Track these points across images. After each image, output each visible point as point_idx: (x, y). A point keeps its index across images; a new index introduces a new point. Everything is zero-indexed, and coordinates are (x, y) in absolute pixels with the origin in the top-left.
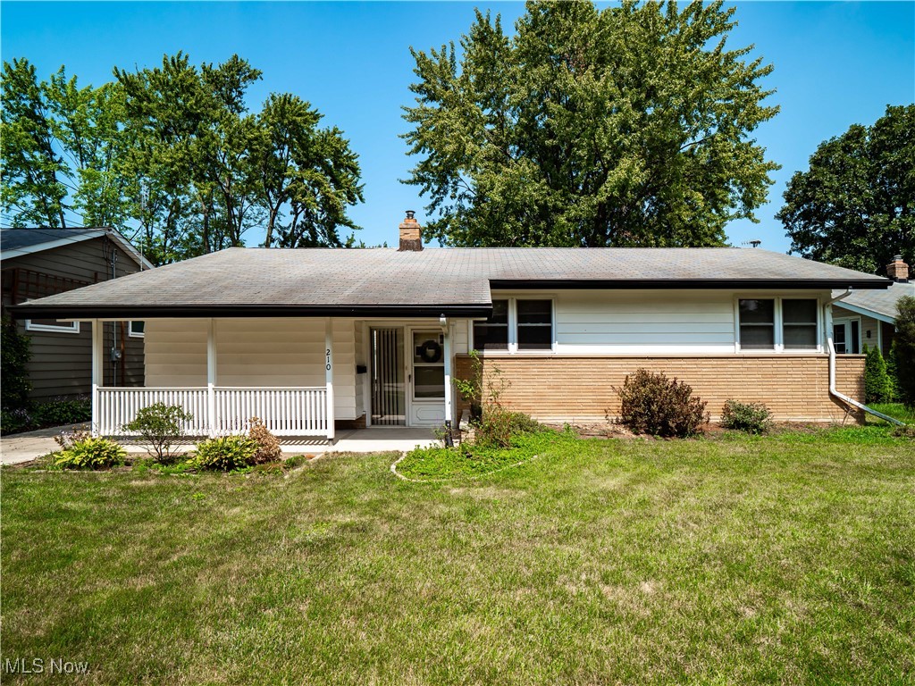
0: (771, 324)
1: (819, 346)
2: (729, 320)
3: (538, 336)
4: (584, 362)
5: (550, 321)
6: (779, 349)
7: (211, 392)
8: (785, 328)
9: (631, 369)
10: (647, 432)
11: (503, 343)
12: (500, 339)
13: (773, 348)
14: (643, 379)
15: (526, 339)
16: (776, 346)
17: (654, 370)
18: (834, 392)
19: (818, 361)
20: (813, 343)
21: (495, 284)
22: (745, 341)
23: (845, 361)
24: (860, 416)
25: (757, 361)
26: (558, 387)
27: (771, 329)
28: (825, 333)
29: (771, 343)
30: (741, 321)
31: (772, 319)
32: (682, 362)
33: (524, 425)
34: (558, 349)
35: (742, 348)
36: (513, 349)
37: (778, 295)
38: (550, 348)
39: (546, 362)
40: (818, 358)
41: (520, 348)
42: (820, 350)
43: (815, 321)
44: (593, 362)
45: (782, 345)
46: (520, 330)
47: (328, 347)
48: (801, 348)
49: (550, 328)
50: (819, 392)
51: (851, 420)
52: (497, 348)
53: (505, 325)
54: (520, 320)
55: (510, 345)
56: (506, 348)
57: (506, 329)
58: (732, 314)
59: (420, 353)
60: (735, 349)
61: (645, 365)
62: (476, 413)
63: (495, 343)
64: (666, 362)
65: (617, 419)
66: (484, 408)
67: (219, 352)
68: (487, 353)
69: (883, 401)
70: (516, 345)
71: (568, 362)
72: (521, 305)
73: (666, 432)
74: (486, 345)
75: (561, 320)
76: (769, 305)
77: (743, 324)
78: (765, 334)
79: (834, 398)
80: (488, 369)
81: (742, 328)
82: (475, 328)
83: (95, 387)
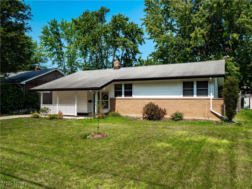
0: (193, 89)
1: (208, 96)
2: (180, 88)
3: (128, 93)
4: (139, 100)
5: (132, 89)
6: (195, 96)
7: (57, 106)
8: (197, 90)
12: (120, 94)
16: (194, 95)
18: (212, 110)
19: (207, 100)
20: (207, 94)
22: (184, 94)
23: (217, 100)
24: (222, 118)
25: (187, 100)
26: (132, 107)
28: (210, 91)
29: (192, 94)
31: (193, 88)
32: (165, 100)
34: (134, 97)
35: (183, 96)
36: (123, 96)
37: (195, 80)
38: (132, 96)
39: (130, 100)
40: (207, 99)
41: (125, 96)
43: (207, 87)
44: (141, 100)
45: (196, 95)
46: (125, 92)
47: (76, 97)
49: (132, 91)
50: (207, 110)
51: (219, 120)
52: (120, 97)
54: (125, 89)
56: (122, 96)
57: (122, 91)
59: (104, 97)
60: (181, 97)
64: (160, 100)
68: (117, 98)
71: (135, 100)
72: (125, 85)
74: (117, 95)
75: (135, 89)
76: (192, 83)
77: (184, 89)
78: (190, 92)
79: (212, 112)
80: (117, 101)
81: (183, 90)
82: (115, 91)
83: (41, 104)
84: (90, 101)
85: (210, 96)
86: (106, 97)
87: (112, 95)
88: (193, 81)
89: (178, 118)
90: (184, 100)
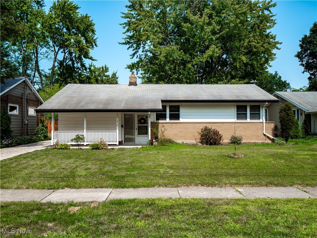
1: (261, 119)
2: (233, 111)
3: (175, 116)
4: (189, 124)
5: (179, 112)
6: (248, 120)
7: (85, 132)
8: (250, 114)
9: (203, 126)
10: (206, 144)
12: (164, 117)
13: (247, 120)
14: (206, 129)
15: (172, 117)
16: (248, 119)
17: (209, 126)
18: (265, 133)
19: (260, 124)
20: (259, 118)
21: (163, 101)
22: (238, 118)
23: (268, 124)
24: (273, 140)
25: (241, 124)
26: (181, 132)
27: (246, 114)
28: (263, 115)
29: (246, 118)
30: (237, 112)
31: (246, 111)
32: (219, 124)
33: (170, 142)
34: (181, 120)
35: (237, 120)
36: (168, 120)
37: (248, 104)
38: (179, 120)
39: (178, 124)
41: (170, 120)
42: (261, 121)
43: (260, 111)
44: (192, 124)
46: (170, 114)
47: (117, 120)
48: (255, 120)
49: (179, 114)
50: (260, 134)
51: (270, 142)
52: (163, 120)
53: (165, 113)
54: (170, 111)
55: (167, 119)
58: (234, 110)
59: (140, 121)
61: (207, 125)
62: (156, 138)
63: (162, 118)
65: (199, 141)
66: (159, 137)
67: (87, 121)
68: (160, 121)
70: (169, 119)
71: (185, 124)
72: (170, 107)
73: (211, 144)
74: (160, 119)
75: (182, 111)
76: (246, 107)
78: (244, 116)
79: (265, 135)
80: (160, 126)
81: (237, 114)
82: (156, 114)
83: (52, 131)
84: (122, 126)
85: (263, 119)
86: (143, 121)
87: (152, 118)
88: (246, 105)
89: (235, 141)
90: (239, 124)
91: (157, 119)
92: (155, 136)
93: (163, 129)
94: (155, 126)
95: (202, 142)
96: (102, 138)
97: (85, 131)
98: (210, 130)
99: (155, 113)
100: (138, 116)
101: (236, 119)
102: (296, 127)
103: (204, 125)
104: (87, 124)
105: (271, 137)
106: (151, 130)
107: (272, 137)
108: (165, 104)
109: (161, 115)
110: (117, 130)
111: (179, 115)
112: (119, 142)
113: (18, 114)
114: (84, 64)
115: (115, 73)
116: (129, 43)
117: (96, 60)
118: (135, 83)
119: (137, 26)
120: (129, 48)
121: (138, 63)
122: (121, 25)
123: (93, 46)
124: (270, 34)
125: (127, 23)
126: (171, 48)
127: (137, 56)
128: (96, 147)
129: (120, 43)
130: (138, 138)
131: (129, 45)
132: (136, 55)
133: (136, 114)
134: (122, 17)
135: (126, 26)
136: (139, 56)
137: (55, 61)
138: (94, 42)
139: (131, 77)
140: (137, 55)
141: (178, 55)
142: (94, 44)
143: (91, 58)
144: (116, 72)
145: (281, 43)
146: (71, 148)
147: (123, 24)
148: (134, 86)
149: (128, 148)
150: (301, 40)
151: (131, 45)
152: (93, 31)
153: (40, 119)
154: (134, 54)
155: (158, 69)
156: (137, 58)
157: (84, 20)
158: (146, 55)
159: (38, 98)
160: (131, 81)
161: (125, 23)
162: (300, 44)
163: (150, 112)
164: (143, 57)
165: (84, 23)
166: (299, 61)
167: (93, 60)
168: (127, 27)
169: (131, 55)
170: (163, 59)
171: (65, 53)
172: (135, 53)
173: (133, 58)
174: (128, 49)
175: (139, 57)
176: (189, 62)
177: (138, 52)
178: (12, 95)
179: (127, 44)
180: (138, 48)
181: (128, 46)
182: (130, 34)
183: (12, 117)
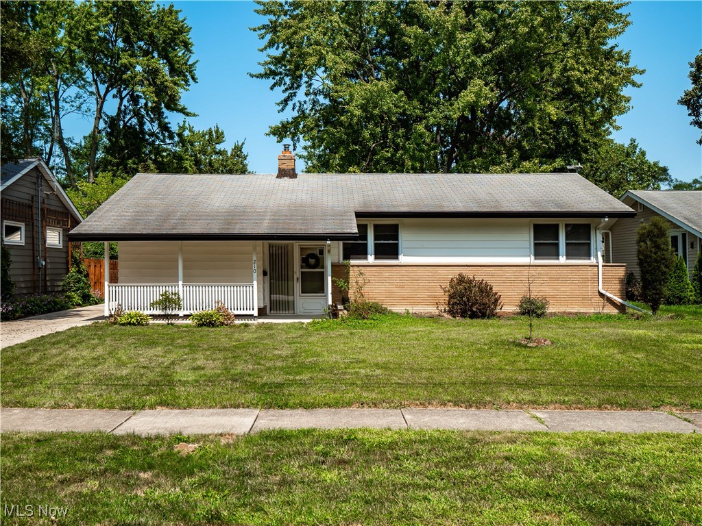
0: (557, 242)
1: (592, 258)
2: (526, 239)
3: (388, 250)
4: (422, 268)
5: (397, 239)
6: (563, 260)
7: (181, 287)
8: (567, 244)
9: (454, 274)
10: (462, 316)
11: (364, 255)
12: (363, 253)
13: (558, 259)
15: (381, 252)
16: (560, 257)
17: (469, 274)
18: (602, 291)
19: (590, 269)
20: (588, 256)
21: (359, 215)
22: (537, 254)
23: (611, 269)
24: (621, 308)
25: (545, 268)
26: (402, 287)
27: (557, 245)
28: (596, 248)
29: (557, 255)
30: (535, 239)
31: (558, 239)
32: (491, 269)
33: (379, 310)
34: (403, 259)
35: (535, 259)
36: (371, 259)
37: (562, 221)
38: (398, 258)
39: (394, 268)
40: (590, 266)
41: (376, 258)
42: (593, 261)
43: (590, 239)
44: (428, 268)
45: (565, 257)
46: (376, 246)
47: (255, 258)
48: (579, 259)
49: (397, 244)
50: (590, 291)
51: (615, 311)
52: (360, 259)
53: (365, 242)
54: (376, 238)
55: (369, 256)
56: (366, 258)
57: (366, 245)
58: (528, 235)
59: (305, 261)
60: (530, 260)
61: (464, 271)
62: (345, 300)
63: (358, 255)
64: (480, 268)
65: (445, 310)
66: (352, 299)
67: (184, 261)
68: (353, 262)
69: (684, 303)
70: (373, 256)
71: (410, 269)
72: (376, 227)
73: (473, 316)
74: (351, 256)
75: (405, 239)
76: (555, 228)
77: (536, 242)
78: (552, 249)
79: (602, 295)
80: (353, 273)
81: (535, 244)
82: (344, 244)
83: (106, 283)
84: (265, 273)
85: (597, 258)
86: (313, 260)
87: (334, 254)
88: (558, 223)
89: (532, 310)
90: (539, 269)
91: (347, 256)
92: (341, 296)
93: (361, 281)
94: (341, 272)
95: (452, 312)
96: (220, 299)
97: (180, 283)
98: (470, 282)
99: (341, 243)
100: (301, 248)
101: (533, 257)
102: (678, 277)
103: (457, 271)
104: (184, 268)
105: (618, 300)
106: (333, 282)
107: (620, 301)
108: (364, 221)
109: (354, 247)
110: (255, 283)
111: (396, 246)
112: (259, 309)
113: (24, 244)
114: (167, 123)
115: (240, 144)
116: (273, 73)
117: (194, 115)
118: (291, 172)
119: (295, 33)
120: (274, 85)
121: (296, 122)
122: (254, 30)
123: (186, 81)
124: (616, 49)
125: (268, 26)
126: (376, 85)
127: (294, 105)
128: (207, 322)
129: (252, 76)
130: (302, 301)
131: (274, 78)
132: (290, 104)
133: (297, 246)
134: (258, 12)
135: (266, 33)
136: (298, 105)
137: (98, 118)
138: (191, 72)
139: (283, 158)
140: (293, 102)
141: (393, 102)
142: (189, 77)
143: (183, 111)
144: (243, 144)
145: (642, 72)
146: (151, 322)
147: (259, 29)
148: (291, 178)
149: (279, 324)
150: (693, 61)
151: (277, 78)
152: (187, 45)
153: (72, 255)
154: (286, 102)
155: (344, 137)
156: (293, 109)
157: (166, 19)
158: (315, 102)
159: (67, 206)
160: (284, 167)
161: (264, 27)
162: (691, 72)
163: (331, 240)
164: (308, 106)
165: (165, 27)
166: (690, 115)
167: (187, 114)
168: (269, 37)
169: (278, 104)
170: (358, 112)
171: (122, 99)
172: (288, 97)
173: (283, 109)
174: (272, 88)
175: (297, 108)
176: (419, 119)
177: (295, 96)
178: (10, 200)
179: (268, 78)
180: (295, 85)
181: (271, 81)
182: (277, 52)
183: (12, 252)
